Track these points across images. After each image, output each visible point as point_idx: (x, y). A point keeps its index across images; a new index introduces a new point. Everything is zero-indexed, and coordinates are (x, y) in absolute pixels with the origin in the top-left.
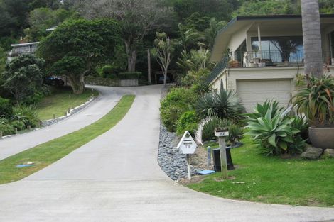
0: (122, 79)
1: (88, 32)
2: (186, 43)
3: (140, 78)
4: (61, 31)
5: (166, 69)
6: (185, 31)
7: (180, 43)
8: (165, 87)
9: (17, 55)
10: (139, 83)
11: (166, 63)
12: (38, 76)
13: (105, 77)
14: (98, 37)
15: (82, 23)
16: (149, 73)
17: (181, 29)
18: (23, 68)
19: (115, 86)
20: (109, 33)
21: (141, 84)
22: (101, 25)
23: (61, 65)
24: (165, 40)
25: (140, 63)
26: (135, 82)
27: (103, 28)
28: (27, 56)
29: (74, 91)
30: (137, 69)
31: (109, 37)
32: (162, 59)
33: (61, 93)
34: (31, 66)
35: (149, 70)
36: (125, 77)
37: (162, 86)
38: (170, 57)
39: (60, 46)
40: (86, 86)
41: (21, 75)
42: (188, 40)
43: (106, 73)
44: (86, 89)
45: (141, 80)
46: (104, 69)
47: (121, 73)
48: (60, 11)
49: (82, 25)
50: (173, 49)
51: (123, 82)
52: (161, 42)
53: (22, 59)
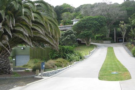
0: (104, 40)
1: (94, 21)
2: (132, 26)
3: (111, 40)
4: (82, 21)
5: (124, 36)
6: (131, 21)
7: (130, 25)
8: (124, 44)
9: (66, 30)
10: (111, 42)
11: (124, 34)
12: (74, 39)
13: (97, 40)
14: (97, 23)
15: (91, 18)
16: (115, 38)
17: (130, 20)
18: (69, 35)
19: (101, 43)
20: (102, 22)
21: (112, 43)
22: (98, 18)
23: (83, 34)
24: (123, 24)
25: (111, 34)
26: (109, 42)
27: (99, 20)
28: (70, 31)
29: (87, 45)
30: (110, 36)
31: (102, 23)
32: (122, 32)
33: (81, 46)
34: (72, 35)
35: (115, 37)
36: (105, 40)
37: (122, 43)
38: (126, 32)
39: (82, 27)
40: (91, 43)
41: (69, 38)
42: (133, 24)
43: (97, 38)
44: (91, 44)
45: (112, 41)
46: (96, 36)
47: (104, 38)
48: (74, 13)
49: (91, 19)
50: (127, 28)
51: (104, 42)
52: (122, 25)
53: (68, 32)
